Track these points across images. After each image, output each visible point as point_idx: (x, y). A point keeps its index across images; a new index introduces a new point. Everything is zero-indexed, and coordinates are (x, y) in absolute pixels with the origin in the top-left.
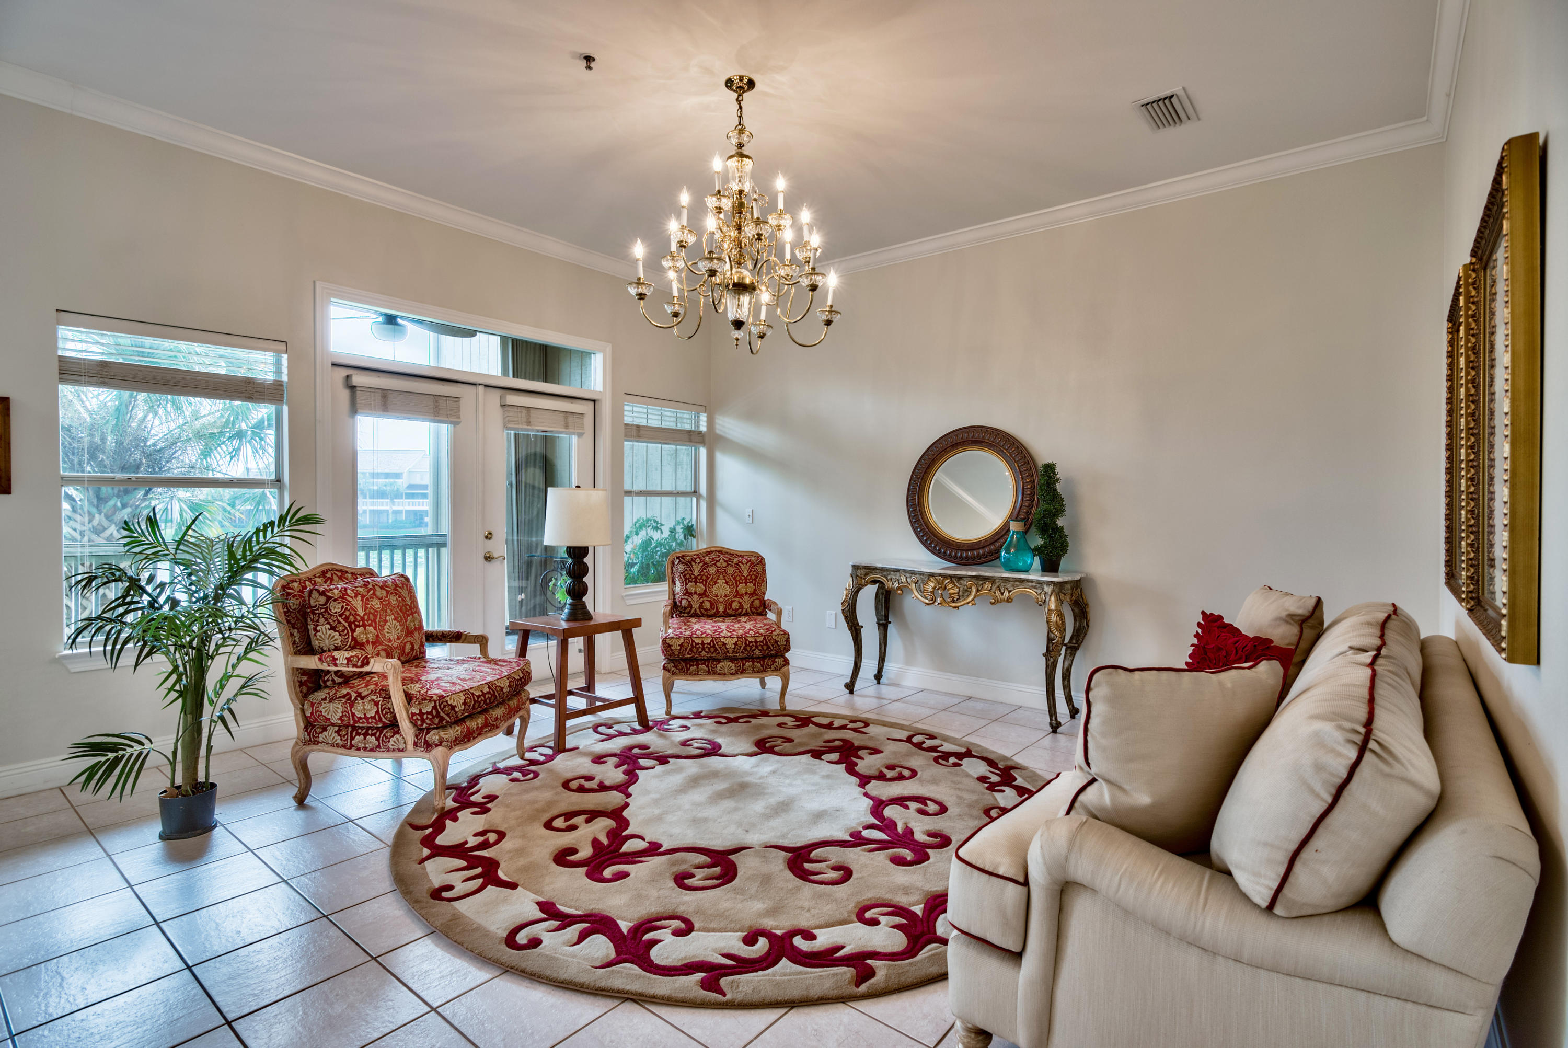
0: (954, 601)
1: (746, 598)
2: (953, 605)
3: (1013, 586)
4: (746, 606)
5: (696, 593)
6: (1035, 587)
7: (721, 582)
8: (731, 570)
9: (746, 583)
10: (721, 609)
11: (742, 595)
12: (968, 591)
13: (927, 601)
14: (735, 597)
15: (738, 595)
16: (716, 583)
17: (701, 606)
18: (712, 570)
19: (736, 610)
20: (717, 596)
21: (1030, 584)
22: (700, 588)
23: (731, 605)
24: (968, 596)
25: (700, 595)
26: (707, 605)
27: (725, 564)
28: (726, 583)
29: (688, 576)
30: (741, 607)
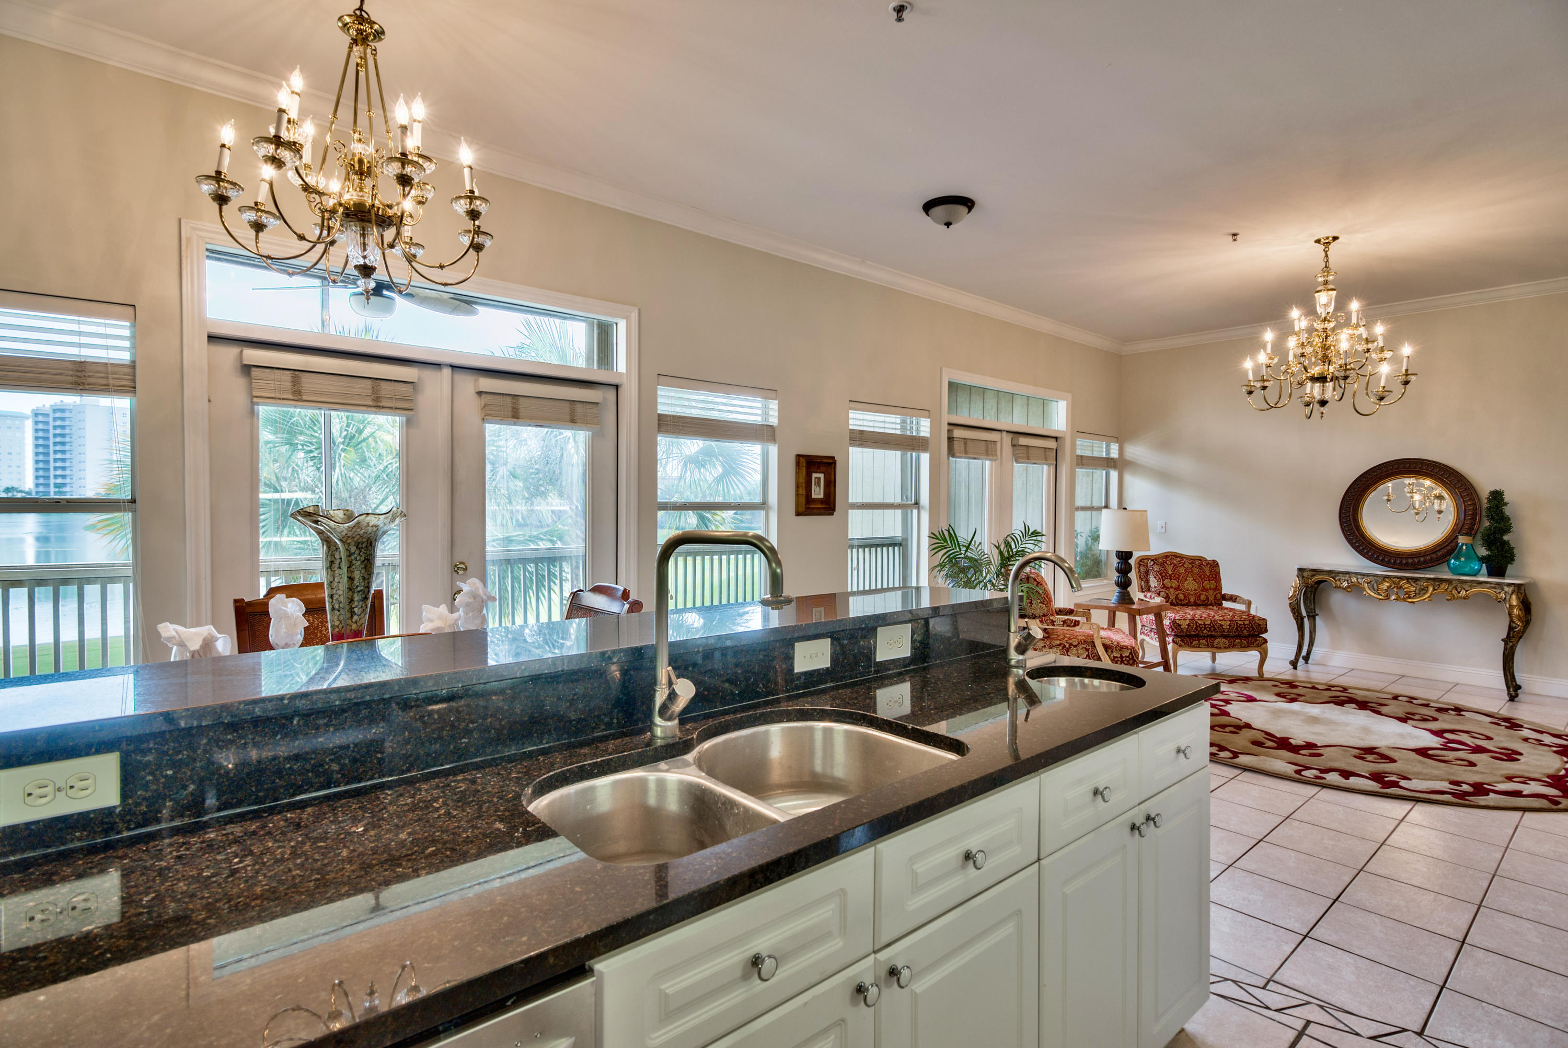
0: (1410, 598)
1: (1211, 592)
2: (1410, 600)
3: (1470, 586)
4: (1211, 598)
5: (1172, 587)
6: (1494, 588)
7: (1190, 579)
8: (1196, 571)
9: (1209, 580)
10: (1192, 600)
11: (1207, 590)
12: (1424, 590)
13: (1381, 597)
14: (1203, 591)
15: (1204, 589)
16: (1186, 580)
17: (1177, 598)
18: (1182, 570)
19: (1204, 601)
20: (1188, 590)
21: (1489, 585)
22: (1175, 583)
23: (1199, 597)
24: (1424, 594)
25: (1175, 589)
26: (1181, 596)
27: (1190, 566)
28: (1194, 580)
29: (1164, 574)
30: (1207, 599)
